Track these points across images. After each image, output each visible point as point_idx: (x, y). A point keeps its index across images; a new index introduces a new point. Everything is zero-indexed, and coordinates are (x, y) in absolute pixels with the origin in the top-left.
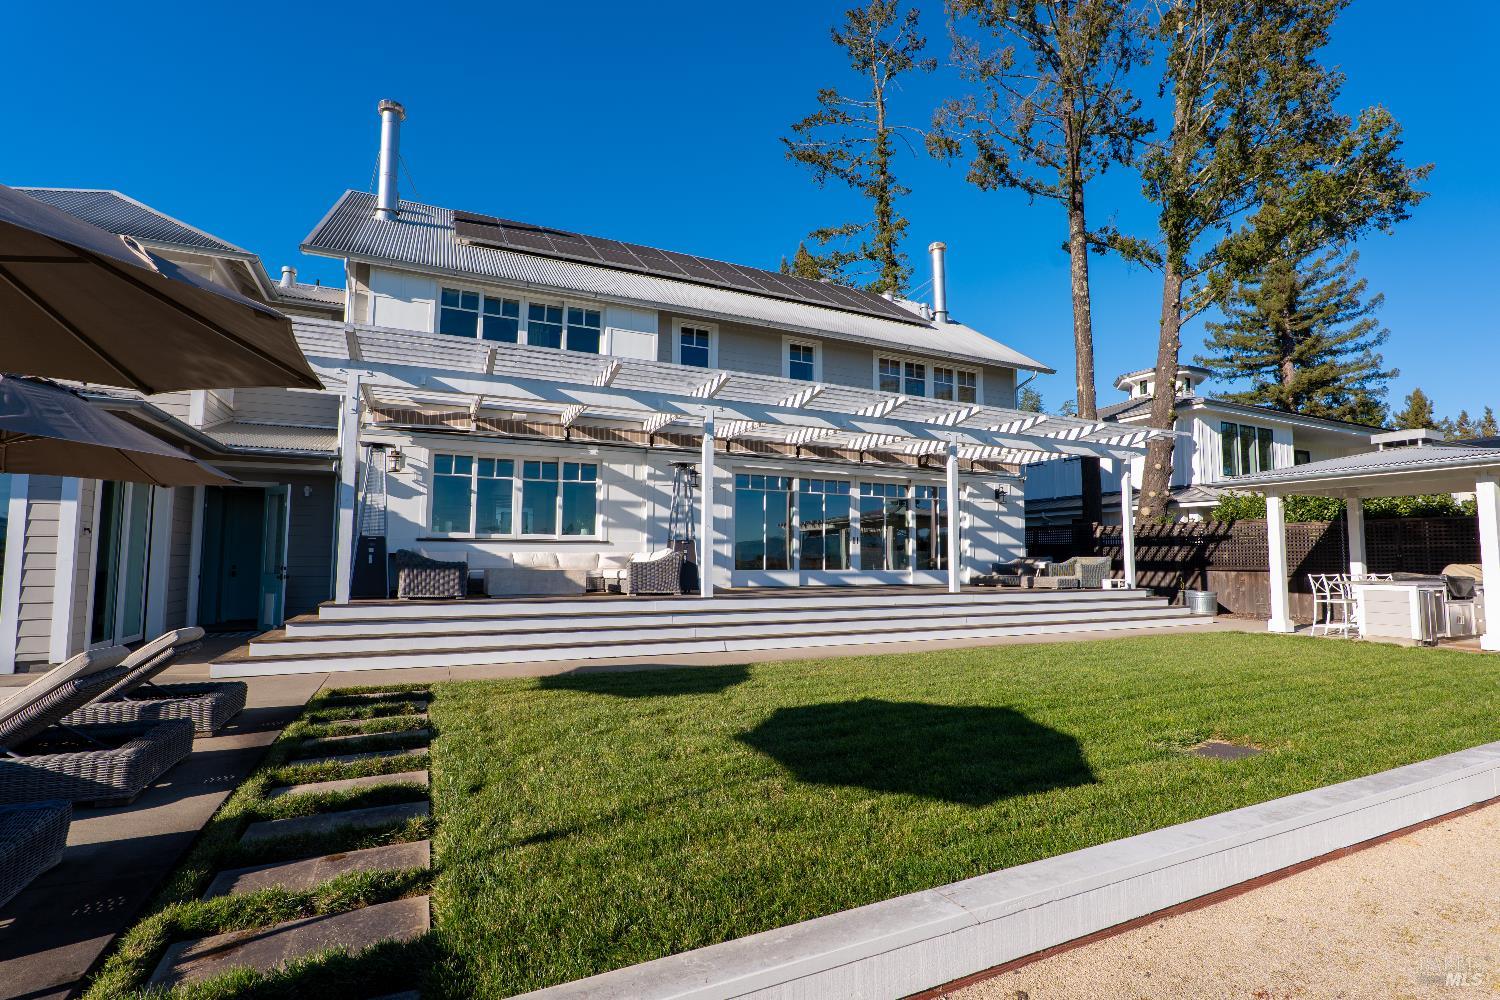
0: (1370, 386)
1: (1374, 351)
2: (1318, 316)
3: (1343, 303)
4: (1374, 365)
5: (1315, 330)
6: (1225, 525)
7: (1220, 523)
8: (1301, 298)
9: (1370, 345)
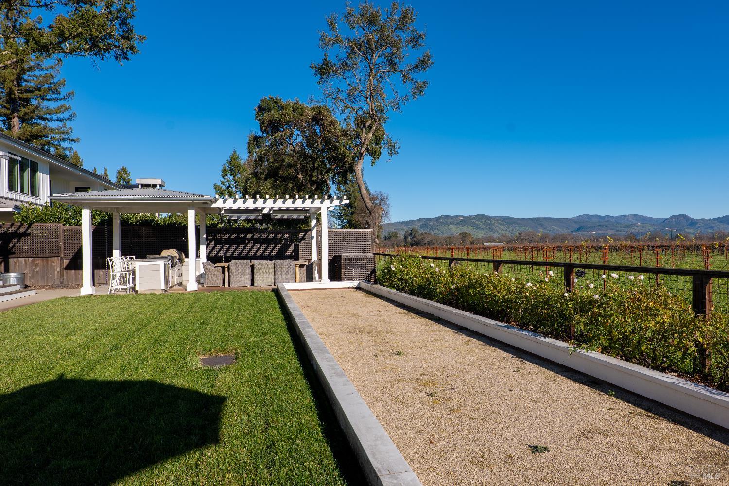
0: (64, 144)
1: (68, 124)
2: (36, 92)
3: (52, 90)
4: (67, 133)
5: (34, 102)
6: (25, 226)
7: (22, 225)
8: (25, 77)
9: (65, 119)
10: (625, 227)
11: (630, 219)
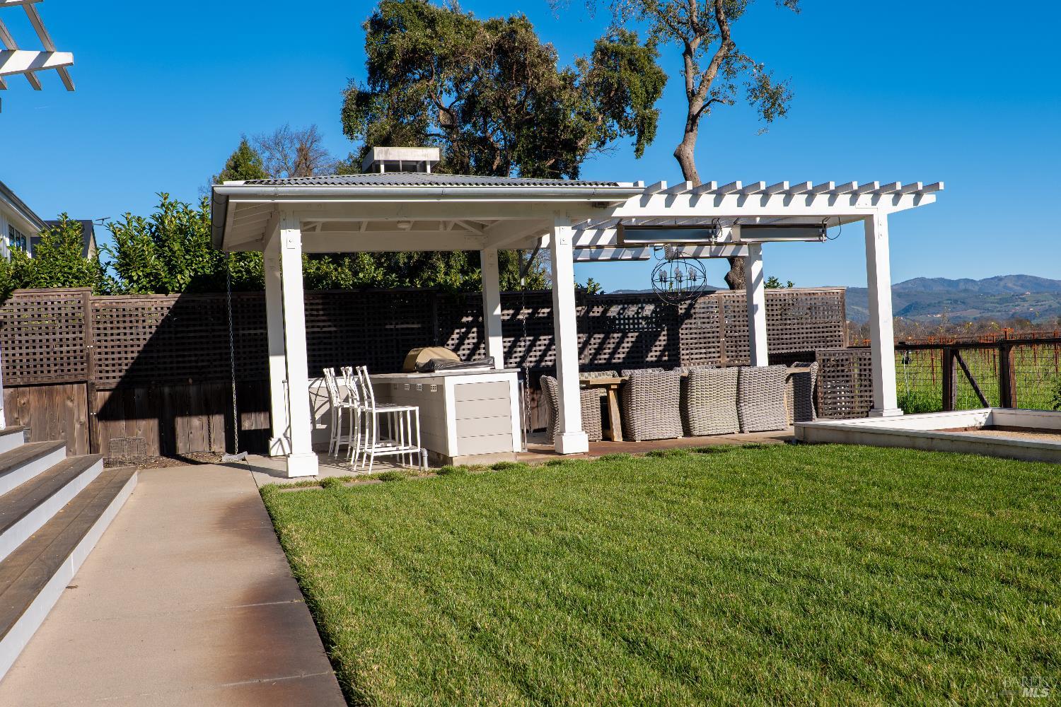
10: (1002, 301)
11: (1010, 285)
